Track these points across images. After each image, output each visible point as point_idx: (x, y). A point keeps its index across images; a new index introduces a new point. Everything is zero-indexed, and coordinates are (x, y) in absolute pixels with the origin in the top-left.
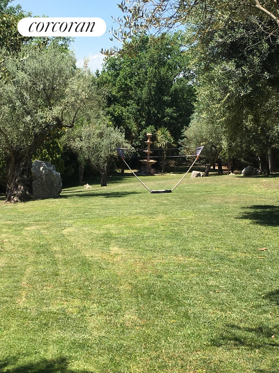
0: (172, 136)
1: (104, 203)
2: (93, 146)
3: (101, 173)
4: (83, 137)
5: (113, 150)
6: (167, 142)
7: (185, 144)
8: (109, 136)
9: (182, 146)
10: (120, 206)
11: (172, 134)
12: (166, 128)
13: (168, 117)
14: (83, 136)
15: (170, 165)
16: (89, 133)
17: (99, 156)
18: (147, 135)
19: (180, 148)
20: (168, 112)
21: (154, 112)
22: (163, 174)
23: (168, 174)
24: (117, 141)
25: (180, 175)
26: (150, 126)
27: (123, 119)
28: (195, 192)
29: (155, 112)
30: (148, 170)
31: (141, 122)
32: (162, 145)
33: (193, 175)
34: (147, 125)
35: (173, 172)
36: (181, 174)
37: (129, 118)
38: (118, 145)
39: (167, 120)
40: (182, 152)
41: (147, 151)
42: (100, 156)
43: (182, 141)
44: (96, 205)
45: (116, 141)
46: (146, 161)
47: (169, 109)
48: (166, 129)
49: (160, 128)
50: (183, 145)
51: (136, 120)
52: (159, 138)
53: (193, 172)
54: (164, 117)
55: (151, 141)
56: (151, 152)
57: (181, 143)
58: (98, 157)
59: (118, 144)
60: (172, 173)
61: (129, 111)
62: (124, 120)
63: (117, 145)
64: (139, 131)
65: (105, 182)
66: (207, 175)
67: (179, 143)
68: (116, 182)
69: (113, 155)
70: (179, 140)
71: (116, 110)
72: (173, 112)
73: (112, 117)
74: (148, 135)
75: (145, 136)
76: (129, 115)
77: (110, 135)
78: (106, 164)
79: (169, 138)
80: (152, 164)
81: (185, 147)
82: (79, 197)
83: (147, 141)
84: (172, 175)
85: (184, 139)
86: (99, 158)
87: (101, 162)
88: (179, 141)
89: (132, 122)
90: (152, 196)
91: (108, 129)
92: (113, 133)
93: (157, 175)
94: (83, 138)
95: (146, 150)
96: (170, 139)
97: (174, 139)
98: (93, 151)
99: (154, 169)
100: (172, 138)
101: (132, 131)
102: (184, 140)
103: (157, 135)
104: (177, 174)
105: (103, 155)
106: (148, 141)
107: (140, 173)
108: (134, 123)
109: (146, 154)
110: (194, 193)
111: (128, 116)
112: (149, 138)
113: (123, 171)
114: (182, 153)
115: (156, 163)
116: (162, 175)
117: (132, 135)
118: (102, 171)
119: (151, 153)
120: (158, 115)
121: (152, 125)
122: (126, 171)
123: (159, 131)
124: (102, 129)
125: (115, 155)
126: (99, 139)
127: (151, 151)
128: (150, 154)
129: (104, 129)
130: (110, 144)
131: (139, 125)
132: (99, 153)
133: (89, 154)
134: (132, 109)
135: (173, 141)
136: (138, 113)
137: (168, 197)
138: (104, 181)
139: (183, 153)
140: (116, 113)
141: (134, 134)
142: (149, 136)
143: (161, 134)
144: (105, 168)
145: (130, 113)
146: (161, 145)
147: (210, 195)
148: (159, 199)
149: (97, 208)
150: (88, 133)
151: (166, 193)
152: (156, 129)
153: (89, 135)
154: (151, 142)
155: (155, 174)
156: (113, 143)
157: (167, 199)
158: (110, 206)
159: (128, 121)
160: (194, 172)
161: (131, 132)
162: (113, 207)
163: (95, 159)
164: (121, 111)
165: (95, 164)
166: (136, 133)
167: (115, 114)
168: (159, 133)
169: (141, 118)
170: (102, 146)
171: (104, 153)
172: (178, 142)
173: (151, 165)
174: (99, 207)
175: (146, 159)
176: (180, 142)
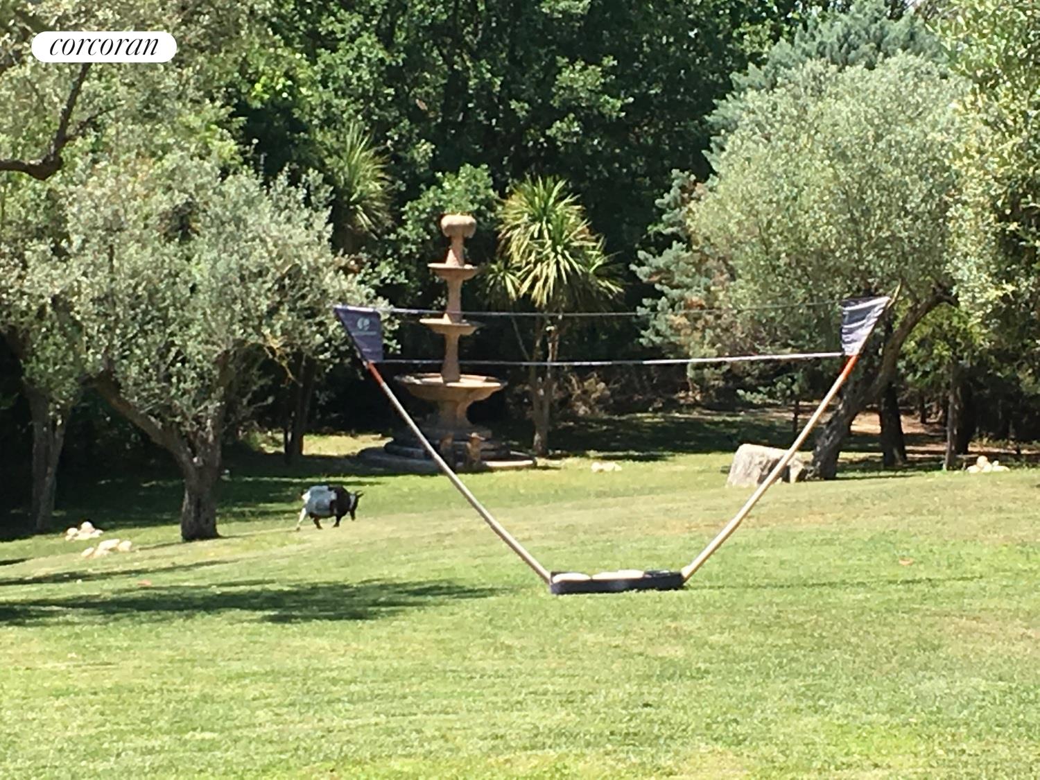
0: (593, 229)
1: (282, 660)
2: (135, 288)
3: (184, 458)
4: (74, 237)
5: (260, 318)
6: (563, 263)
7: (677, 279)
8: (230, 228)
9: (660, 294)
10: (395, 684)
11: (598, 222)
12: (561, 184)
13: (572, 116)
14: (76, 232)
15: (571, 407)
16: (115, 213)
17: (174, 350)
18: (445, 222)
19: (646, 301)
20: (571, 88)
21: (485, 86)
22: (541, 462)
23: (570, 461)
24: (285, 263)
25: (650, 471)
26: (466, 170)
27: (298, 126)
28: (831, 585)
29: (492, 84)
30: (449, 441)
31: (406, 143)
32: (532, 287)
33: (740, 468)
34: (448, 162)
35: (599, 450)
36: (651, 464)
37: (330, 121)
38: (292, 287)
39: (565, 135)
40: (662, 327)
41: (446, 320)
42: (178, 353)
43: (660, 262)
44: (241, 676)
45: (280, 257)
46: (440, 380)
47: (584, 68)
48: (560, 191)
49: (523, 180)
50: (666, 289)
51: (377, 132)
52: (518, 242)
53: (745, 449)
54: (544, 115)
55: (466, 262)
56: (469, 329)
57: (651, 275)
58: (163, 356)
59: (287, 281)
60: (592, 453)
61: (335, 80)
62: (306, 131)
63: (282, 287)
64: (396, 201)
65: (204, 515)
66: (827, 470)
67: (642, 272)
68: (265, 514)
69: (260, 347)
70: (641, 254)
71: (256, 72)
72: (607, 89)
73: (232, 115)
74: (450, 227)
75: (432, 226)
76: (336, 101)
77: (239, 221)
78: (213, 406)
79: (576, 244)
80: (475, 403)
81: (682, 298)
82: (99, 618)
83: (443, 260)
84: (596, 466)
85: (670, 247)
86: (173, 364)
87: (185, 392)
88: (641, 264)
89: (353, 147)
90: (571, 612)
91: (230, 185)
92: (258, 212)
93: (502, 469)
94: (77, 240)
95: (441, 316)
96: (581, 247)
97: (606, 251)
98: (134, 319)
99: (489, 433)
100: (597, 241)
101: (355, 202)
102: (669, 255)
103: (502, 222)
104: (629, 463)
105: (192, 348)
106: (452, 262)
107: (397, 453)
108: (364, 149)
109: (437, 339)
110: (826, 590)
111: (329, 106)
112: (458, 243)
113: (294, 446)
114: (658, 333)
115: (497, 395)
116: (535, 466)
117: (353, 221)
118: (191, 444)
119: (470, 332)
120: (514, 104)
121: (476, 166)
122: (314, 445)
123: (516, 202)
124: (191, 187)
125: (276, 344)
126: (171, 248)
127: (465, 323)
128: (462, 339)
129: (199, 188)
130: (242, 278)
131: (395, 163)
132: (172, 334)
133: (110, 341)
134: (355, 68)
135: (599, 262)
136: (391, 91)
137: (674, 617)
138: (198, 504)
139: (665, 337)
140: (258, 87)
141: (363, 220)
142: (460, 232)
143: (526, 218)
144: (209, 429)
145: (343, 92)
146: (527, 283)
147: (946, 607)
148: (626, 633)
149: (251, 693)
150: (108, 212)
151: (653, 593)
152: (499, 186)
153: (114, 227)
154: (468, 267)
155: (491, 464)
156: (260, 274)
157: (677, 635)
158: (334, 682)
159: (330, 139)
160: (751, 455)
161: (349, 203)
162: (353, 688)
163: (146, 370)
164: (287, 75)
165: (147, 401)
166: (378, 209)
167: (249, 92)
168: (516, 208)
169: (406, 122)
170: (193, 289)
171: (203, 336)
172: (633, 267)
173: (469, 403)
174: (262, 687)
175: (437, 369)
176: (646, 269)
